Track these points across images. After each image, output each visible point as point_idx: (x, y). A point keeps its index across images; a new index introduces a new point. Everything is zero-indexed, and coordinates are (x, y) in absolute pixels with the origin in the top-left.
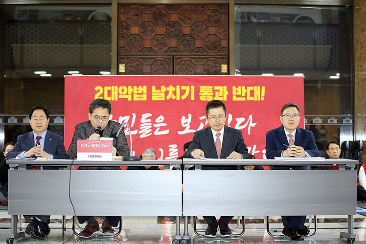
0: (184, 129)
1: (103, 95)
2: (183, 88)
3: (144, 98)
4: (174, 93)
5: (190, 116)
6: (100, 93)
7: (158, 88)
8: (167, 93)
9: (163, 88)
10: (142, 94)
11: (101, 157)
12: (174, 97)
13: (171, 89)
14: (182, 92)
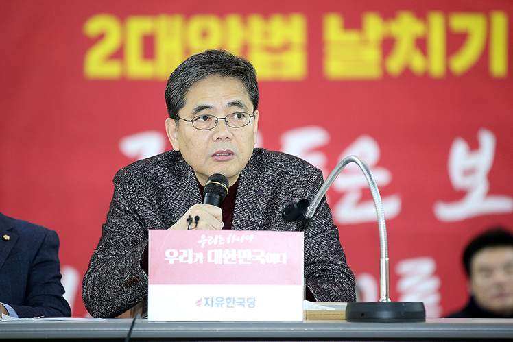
0: (458, 195)
1: (119, 55)
2: (460, 22)
3: (294, 66)
4: (422, 44)
5: (487, 141)
6: (110, 45)
7: (353, 23)
8: (388, 45)
9: (374, 26)
10: (286, 47)
11: (252, 303)
12: (418, 63)
13: (406, 27)
14: (455, 42)
